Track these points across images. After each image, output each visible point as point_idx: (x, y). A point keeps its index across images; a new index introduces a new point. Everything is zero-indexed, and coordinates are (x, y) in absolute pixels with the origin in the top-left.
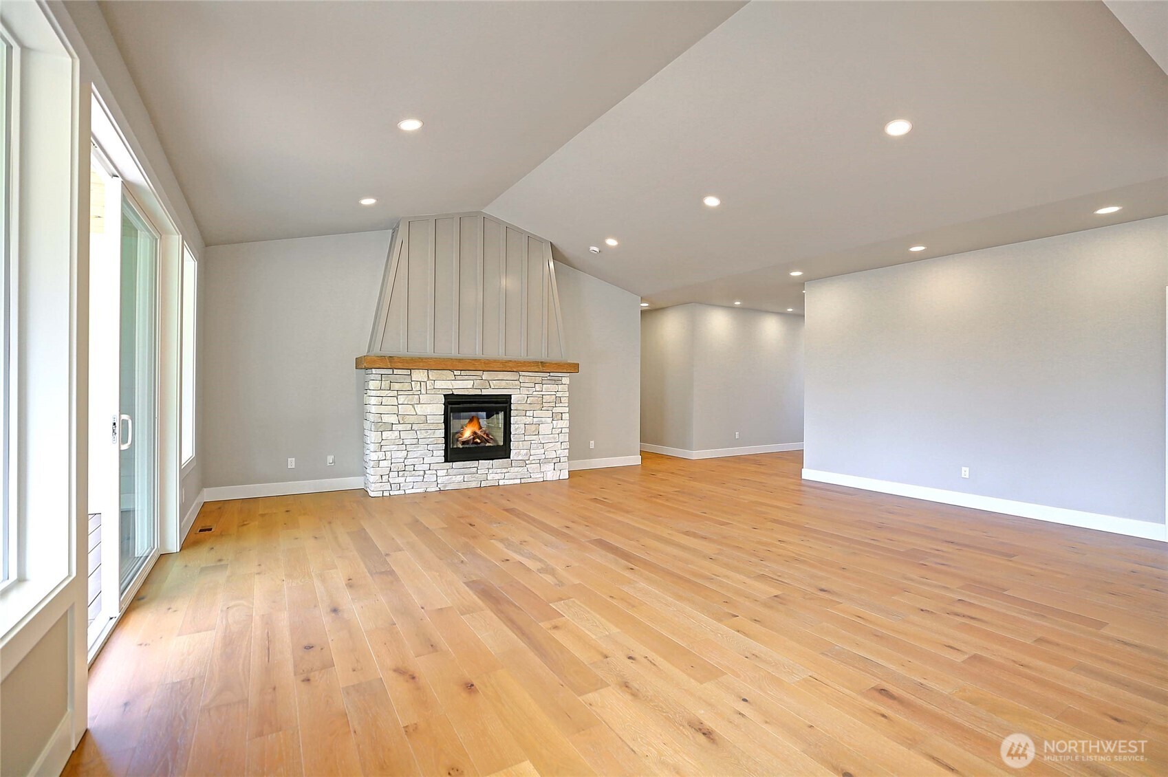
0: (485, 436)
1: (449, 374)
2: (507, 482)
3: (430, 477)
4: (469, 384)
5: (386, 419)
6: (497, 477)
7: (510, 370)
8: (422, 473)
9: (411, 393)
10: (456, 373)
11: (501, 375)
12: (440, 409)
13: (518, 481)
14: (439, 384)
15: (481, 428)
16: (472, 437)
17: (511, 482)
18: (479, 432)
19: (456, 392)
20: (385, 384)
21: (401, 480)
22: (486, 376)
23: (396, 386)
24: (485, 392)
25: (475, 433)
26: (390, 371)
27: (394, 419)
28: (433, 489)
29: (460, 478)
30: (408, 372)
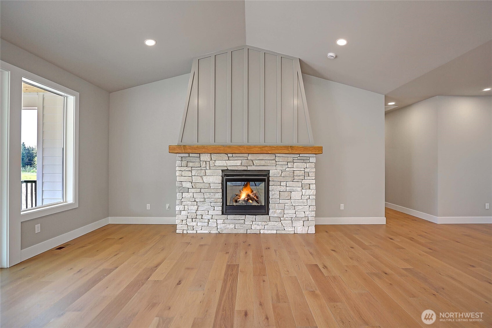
0: (255, 198)
1: (225, 157)
2: (266, 232)
3: (212, 223)
4: (238, 163)
5: (185, 185)
6: (258, 227)
7: (265, 152)
8: (206, 221)
9: (199, 168)
10: (229, 155)
11: (261, 157)
12: (218, 180)
13: (275, 232)
14: (218, 163)
15: (252, 191)
16: (247, 198)
17: (269, 232)
18: (251, 195)
19: (229, 168)
20: (184, 163)
21: (194, 224)
22: (250, 157)
23: (191, 164)
24: (249, 168)
25: (248, 195)
26: (187, 155)
27: (189, 185)
28: (214, 231)
29: (232, 226)
30: (198, 155)
